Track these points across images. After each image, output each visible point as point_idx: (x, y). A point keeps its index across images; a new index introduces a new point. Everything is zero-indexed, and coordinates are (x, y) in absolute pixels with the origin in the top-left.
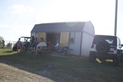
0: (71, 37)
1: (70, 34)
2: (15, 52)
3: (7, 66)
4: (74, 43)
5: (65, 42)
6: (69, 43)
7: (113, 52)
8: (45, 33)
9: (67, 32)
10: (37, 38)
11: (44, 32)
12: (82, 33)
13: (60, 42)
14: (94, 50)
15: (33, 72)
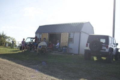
0: (71, 37)
1: (70, 34)
2: (21, 51)
3: (8, 61)
4: (73, 43)
5: (65, 42)
6: (69, 43)
7: (105, 50)
8: (48, 34)
9: (67, 32)
10: (40, 38)
11: (46, 33)
12: (80, 33)
13: (61, 42)
14: (88, 48)
15: (27, 66)
